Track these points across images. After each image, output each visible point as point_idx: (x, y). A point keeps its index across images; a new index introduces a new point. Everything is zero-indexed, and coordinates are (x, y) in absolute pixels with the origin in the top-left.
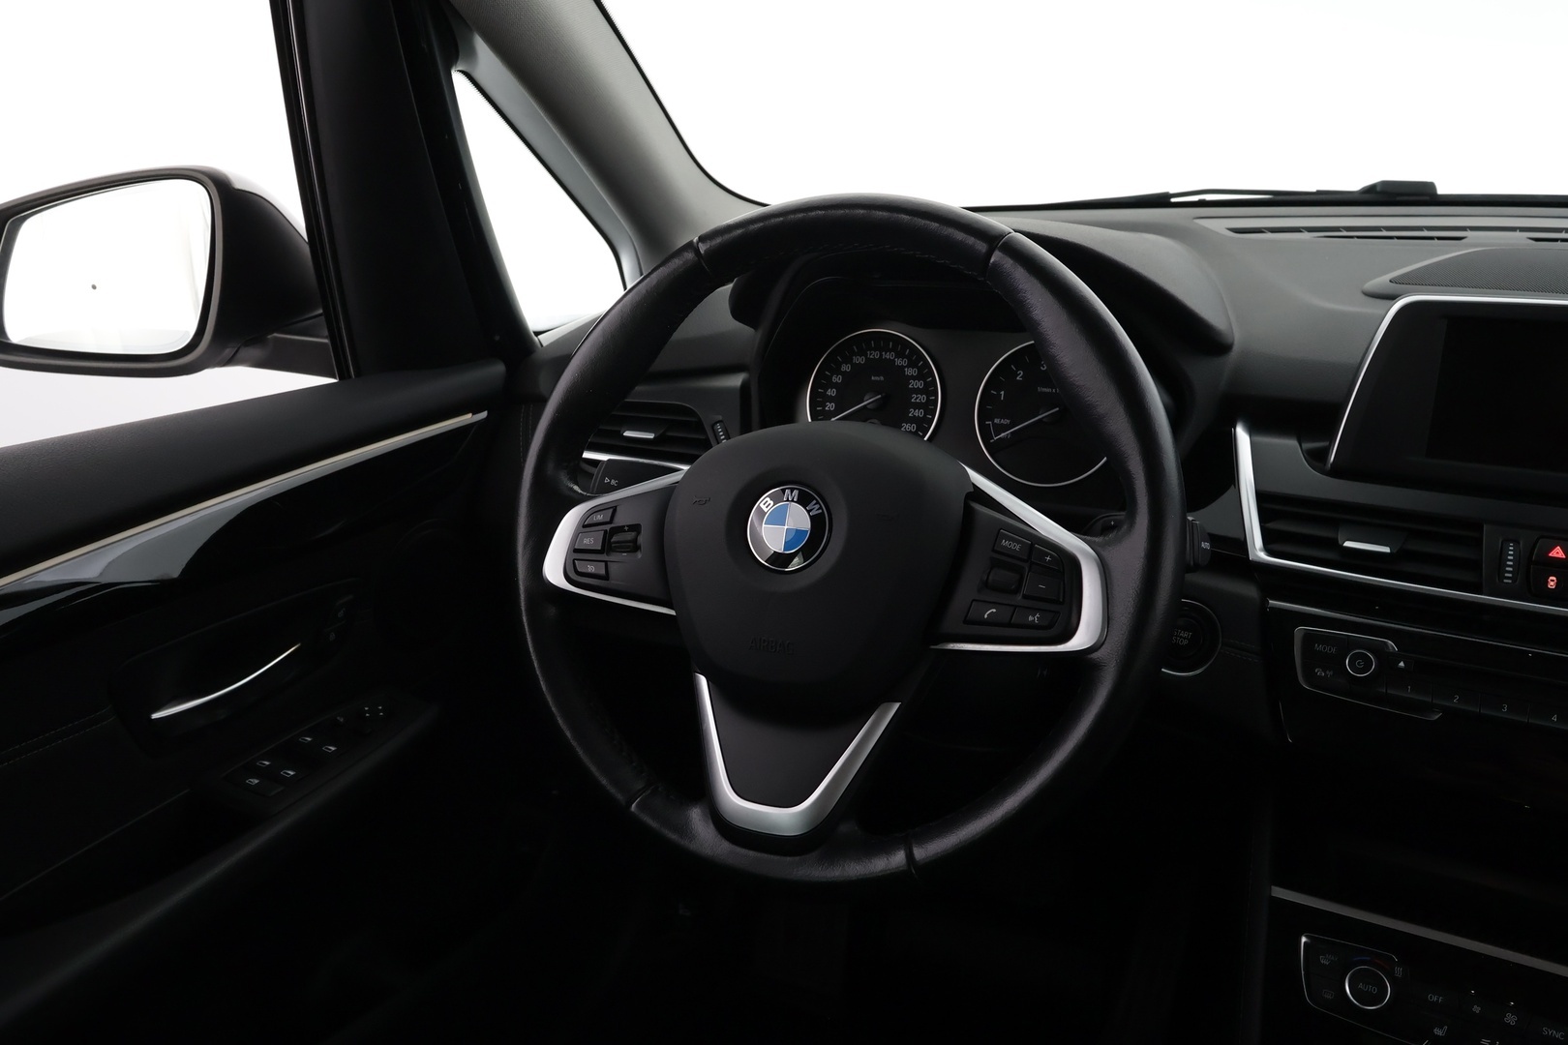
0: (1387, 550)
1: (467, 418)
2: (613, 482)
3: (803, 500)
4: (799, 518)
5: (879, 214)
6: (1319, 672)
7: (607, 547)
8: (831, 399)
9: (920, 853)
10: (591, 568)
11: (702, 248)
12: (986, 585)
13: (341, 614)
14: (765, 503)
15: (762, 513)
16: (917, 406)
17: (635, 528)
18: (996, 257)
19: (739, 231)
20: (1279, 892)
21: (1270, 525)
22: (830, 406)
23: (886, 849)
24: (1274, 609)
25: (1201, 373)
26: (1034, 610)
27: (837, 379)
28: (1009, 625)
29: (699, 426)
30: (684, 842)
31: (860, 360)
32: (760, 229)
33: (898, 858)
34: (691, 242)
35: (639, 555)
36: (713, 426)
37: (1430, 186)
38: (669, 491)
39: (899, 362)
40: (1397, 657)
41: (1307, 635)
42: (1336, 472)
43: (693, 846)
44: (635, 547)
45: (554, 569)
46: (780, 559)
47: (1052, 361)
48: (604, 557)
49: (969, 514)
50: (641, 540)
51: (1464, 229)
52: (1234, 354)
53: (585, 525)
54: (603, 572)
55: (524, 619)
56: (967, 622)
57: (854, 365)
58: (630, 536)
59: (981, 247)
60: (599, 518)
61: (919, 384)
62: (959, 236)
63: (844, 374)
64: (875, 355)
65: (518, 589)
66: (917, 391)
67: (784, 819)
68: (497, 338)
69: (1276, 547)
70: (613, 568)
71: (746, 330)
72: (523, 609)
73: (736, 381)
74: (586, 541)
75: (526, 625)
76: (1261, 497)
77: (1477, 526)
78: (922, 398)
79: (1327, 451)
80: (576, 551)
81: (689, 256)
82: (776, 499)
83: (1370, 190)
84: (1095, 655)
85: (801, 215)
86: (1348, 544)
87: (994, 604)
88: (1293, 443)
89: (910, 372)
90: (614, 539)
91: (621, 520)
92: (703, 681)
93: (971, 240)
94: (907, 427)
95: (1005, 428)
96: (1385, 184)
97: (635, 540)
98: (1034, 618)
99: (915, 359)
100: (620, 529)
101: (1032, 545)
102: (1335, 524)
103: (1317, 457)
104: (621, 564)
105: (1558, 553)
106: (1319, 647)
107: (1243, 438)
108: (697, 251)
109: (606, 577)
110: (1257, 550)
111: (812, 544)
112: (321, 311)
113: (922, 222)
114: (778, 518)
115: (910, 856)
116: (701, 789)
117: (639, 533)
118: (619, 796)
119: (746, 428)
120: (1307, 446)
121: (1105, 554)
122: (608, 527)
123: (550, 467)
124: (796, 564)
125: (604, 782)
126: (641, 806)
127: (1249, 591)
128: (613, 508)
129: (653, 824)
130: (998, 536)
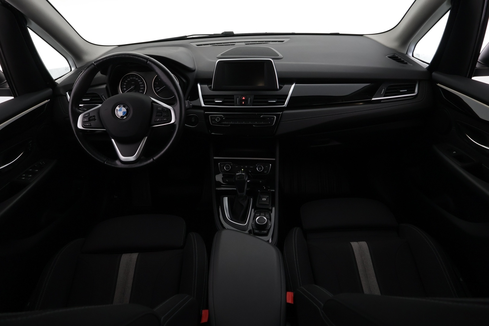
0: (221, 101)
1: (47, 101)
2: (86, 109)
3: (124, 107)
4: (124, 110)
5: (127, 56)
6: (213, 122)
7: (89, 120)
8: (125, 88)
9: (155, 158)
10: (87, 124)
11: (95, 64)
12: (157, 116)
13: (30, 145)
14: (118, 108)
15: (117, 110)
16: (142, 87)
17: (94, 116)
18: (148, 62)
19: (102, 61)
20: (215, 158)
21: (204, 100)
22: (125, 89)
23: (150, 159)
24: (206, 114)
25: (190, 76)
26: (165, 118)
27: (125, 84)
28: (161, 121)
29: (99, 96)
30: (116, 166)
31: (129, 79)
32: (106, 60)
33: (152, 160)
34: (93, 63)
35: (96, 121)
36: (102, 96)
37: (232, 32)
38: (99, 109)
39: (136, 79)
40: (223, 118)
41: (211, 117)
42: (213, 90)
43: (118, 167)
44: (95, 120)
45: (80, 126)
46: (122, 117)
47: (160, 78)
48: (89, 122)
49: (152, 105)
50: (96, 118)
51: (235, 42)
52: (196, 71)
53: (84, 117)
54: (90, 125)
55: (76, 136)
56: (155, 122)
57: (128, 81)
58: (94, 118)
59: (146, 61)
60: (87, 115)
61: (141, 83)
62: (141, 59)
63: (126, 82)
64: (132, 78)
65: (73, 131)
66: (141, 84)
67: (132, 159)
68: (48, 83)
69: (205, 104)
70: (92, 124)
71: (104, 76)
72: (75, 134)
73: (104, 86)
74: (85, 120)
75: (77, 137)
76: (202, 96)
77: (233, 96)
78: (142, 85)
79: (212, 86)
80: (83, 122)
81: (93, 66)
82: (119, 107)
83: (223, 33)
84: (175, 123)
85: (113, 57)
86: (216, 101)
87: (159, 118)
88: (207, 86)
89: (139, 81)
90: (91, 119)
91: (91, 115)
92: (113, 140)
93: (144, 60)
94: (141, 91)
95: (159, 89)
96: (225, 32)
97: (95, 118)
98: (165, 119)
99: (140, 78)
100: (91, 117)
101: (163, 108)
102: (214, 98)
103: (210, 87)
104: (93, 123)
105: (244, 98)
106: (212, 118)
107: (199, 86)
108: (94, 65)
109: (91, 126)
110: (203, 105)
111: (127, 114)
112: (6, 81)
113: (135, 57)
114: (120, 110)
115: (153, 159)
116: (117, 157)
117: (95, 117)
118: (102, 162)
119: (109, 97)
120: (209, 86)
121: (174, 108)
122: (89, 117)
123: (74, 108)
124: (125, 118)
125: (99, 160)
126: (106, 162)
127: (202, 111)
128: (89, 113)
129: (109, 165)
130: (157, 108)
